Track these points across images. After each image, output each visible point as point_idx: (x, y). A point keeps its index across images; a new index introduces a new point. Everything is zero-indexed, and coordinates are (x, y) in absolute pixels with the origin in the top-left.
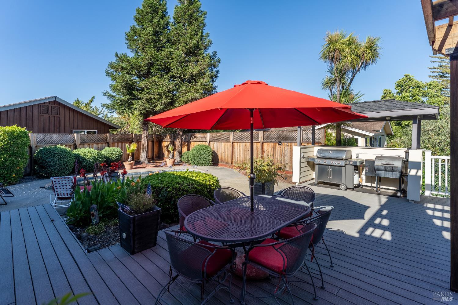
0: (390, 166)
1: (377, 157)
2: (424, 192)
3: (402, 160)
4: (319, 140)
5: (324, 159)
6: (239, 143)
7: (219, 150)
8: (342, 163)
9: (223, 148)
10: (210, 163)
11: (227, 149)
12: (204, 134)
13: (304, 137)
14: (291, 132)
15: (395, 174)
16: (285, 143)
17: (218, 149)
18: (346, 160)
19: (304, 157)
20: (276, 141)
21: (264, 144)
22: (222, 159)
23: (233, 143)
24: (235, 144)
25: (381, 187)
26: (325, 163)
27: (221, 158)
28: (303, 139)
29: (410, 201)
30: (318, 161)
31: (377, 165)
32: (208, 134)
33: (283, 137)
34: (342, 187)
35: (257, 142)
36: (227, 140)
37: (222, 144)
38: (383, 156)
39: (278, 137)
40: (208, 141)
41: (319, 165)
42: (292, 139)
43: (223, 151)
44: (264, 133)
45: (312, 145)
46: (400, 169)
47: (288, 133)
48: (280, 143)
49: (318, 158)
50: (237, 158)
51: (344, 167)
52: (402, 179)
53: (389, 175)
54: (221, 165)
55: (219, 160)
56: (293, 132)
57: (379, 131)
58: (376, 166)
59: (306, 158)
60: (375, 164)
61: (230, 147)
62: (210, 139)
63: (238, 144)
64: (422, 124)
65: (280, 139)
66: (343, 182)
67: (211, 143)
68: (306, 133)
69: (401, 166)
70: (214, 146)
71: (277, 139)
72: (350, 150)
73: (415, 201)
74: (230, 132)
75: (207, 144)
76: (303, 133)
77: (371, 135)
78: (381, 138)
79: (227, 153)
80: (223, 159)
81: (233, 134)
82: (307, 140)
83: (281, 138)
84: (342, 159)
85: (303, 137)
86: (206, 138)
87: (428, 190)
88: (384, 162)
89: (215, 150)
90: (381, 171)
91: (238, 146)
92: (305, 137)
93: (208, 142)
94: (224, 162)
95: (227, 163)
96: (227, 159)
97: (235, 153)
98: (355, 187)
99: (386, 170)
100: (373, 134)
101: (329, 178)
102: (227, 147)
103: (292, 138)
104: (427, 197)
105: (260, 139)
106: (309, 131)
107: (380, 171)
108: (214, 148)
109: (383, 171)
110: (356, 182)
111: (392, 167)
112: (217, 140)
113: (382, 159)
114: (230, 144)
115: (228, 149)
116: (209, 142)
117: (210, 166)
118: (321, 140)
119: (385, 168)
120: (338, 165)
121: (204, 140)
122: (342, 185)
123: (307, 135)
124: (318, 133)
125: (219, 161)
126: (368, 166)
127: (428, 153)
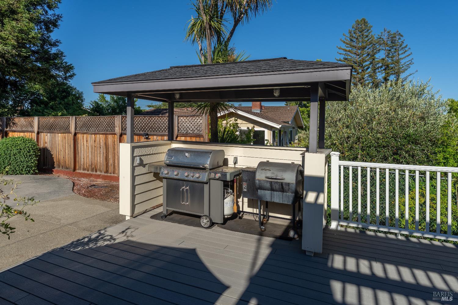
0: (278, 181)
1: (261, 164)
2: (328, 223)
3: (298, 170)
4: (201, 131)
5: (175, 169)
6: (85, 135)
7: (55, 146)
8: (203, 176)
9: (60, 142)
10: (33, 169)
11: (67, 145)
12: (30, 119)
13: (180, 127)
14: (162, 119)
15: (286, 195)
16: (153, 135)
17: (52, 144)
18: (210, 169)
19: (144, 163)
20: (141, 132)
21: (123, 137)
22: (59, 162)
23: (75, 134)
24: (79, 136)
25: (271, 214)
26: (176, 175)
27: (57, 160)
28: (178, 131)
29: (307, 253)
30: (165, 172)
31: (259, 180)
32: (36, 119)
33: (151, 126)
34: (204, 221)
35: (112, 134)
36: (66, 130)
37: (59, 137)
38: (271, 161)
39: (144, 126)
40: (36, 129)
41: (168, 180)
42: (164, 130)
43: (61, 147)
44: (122, 119)
45: (169, 140)
46: (293, 187)
47: (158, 121)
48: (146, 135)
49: (168, 165)
50: (82, 160)
51: (207, 183)
52: (297, 204)
53: (277, 198)
54: (58, 172)
55: (55, 163)
56: (165, 119)
57: (288, 123)
58: (257, 181)
59: (148, 165)
60: (257, 178)
61: (71, 141)
62: (39, 128)
63: (83, 137)
64: (326, 108)
65: (147, 130)
66: (206, 212)
67: (42, 135)
68: (183, 120)
69: (294, 182)
70: (46, 140)
71: (142, 129)
72: (223, 151)
73: (315, 254)
74: (70, 117)
75: (34, 135)
76: (178, 120)
77: (278, 126)
78: (291, 131)
79: (67, 151)
80: (62, 161)
81: (76, 119)
82: (185, 131)
83: (148, 128)
84: (204, 169)
85: (178, 127)
86: (32, 126)
87: (335, 220)
88: (269, 174)
89: (48, 146)
90: (266, 190)
91: (83, 139)
92: (182, 127)
93: (36, 132)
94: (62, 167)
95: (67, 168)
96: (67, 162)
97: (80, 151)
98: (225, 220)
99: (272, 189)
100: (280, 126)
101: (186, 205)
102: (67, 142)
103: (164, 128)
104: (332, 230)
105: (116, 128)
106: (187, 118)
107: (264, 189)
108: (46, 143)
109: (268, 190)
110: (228, 210)
111: (282, 183)
112: (51, 129)
113: (268, 168)
114: (71, 136)
115: (69, 145)
116: (38, 133)
117: (32, 174)
118: (203, 132)
119: (271, 185)
120: (197, 180)
121: (30, 129)
122: (204, 217)
123: (185, 124)
124: (199, 122)
125: (55, 166)
126: (246, 182)
127: (335, 157)
